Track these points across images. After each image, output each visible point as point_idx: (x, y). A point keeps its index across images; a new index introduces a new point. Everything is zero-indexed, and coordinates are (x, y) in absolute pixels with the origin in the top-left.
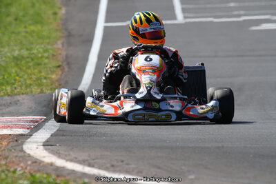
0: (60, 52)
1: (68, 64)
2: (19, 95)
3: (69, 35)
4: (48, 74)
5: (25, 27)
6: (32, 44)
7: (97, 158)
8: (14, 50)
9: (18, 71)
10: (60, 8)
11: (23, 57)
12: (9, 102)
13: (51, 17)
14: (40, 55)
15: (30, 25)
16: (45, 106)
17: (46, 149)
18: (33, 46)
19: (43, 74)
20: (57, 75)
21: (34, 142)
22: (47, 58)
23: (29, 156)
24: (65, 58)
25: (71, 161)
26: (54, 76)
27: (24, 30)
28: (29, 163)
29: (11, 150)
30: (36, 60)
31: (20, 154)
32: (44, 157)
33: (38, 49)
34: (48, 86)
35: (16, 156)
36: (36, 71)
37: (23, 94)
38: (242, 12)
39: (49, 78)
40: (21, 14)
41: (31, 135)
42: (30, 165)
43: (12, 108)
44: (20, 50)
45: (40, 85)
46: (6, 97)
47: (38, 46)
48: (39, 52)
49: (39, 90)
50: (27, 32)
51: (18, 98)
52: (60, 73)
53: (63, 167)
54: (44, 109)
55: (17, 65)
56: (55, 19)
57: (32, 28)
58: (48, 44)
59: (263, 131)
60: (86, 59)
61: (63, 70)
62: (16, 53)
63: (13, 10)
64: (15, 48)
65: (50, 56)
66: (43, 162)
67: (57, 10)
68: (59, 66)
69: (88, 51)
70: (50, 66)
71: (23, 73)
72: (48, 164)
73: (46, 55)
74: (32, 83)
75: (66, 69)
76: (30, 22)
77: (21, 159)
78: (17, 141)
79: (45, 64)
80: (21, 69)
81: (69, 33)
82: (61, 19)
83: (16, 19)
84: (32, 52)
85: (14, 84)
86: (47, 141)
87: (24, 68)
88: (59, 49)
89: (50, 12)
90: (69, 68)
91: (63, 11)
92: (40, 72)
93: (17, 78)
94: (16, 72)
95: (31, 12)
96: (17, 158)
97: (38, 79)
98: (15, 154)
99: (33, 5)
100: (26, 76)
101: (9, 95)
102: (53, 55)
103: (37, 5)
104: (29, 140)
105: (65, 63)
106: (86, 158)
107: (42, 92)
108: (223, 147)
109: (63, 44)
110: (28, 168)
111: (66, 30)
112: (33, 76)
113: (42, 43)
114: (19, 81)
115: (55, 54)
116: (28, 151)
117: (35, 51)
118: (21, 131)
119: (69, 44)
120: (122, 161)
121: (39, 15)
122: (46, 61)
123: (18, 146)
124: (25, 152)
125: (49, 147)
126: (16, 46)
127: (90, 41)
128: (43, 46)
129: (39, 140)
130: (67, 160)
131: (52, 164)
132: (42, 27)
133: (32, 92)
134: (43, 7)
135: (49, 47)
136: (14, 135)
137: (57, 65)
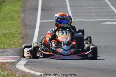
0: (22, 32)
1: (26, 36)
2: (6, 48)
3: (25, 25)
4: (18, 40)
5: (7, 22)
6: (11, 28)
7: (48, 71)
8: (3, 31)
9: (5, 39)
10: (21, 14)
11: (7, 34)
12: (3, 51)
13: (18, 17)
14: (14, 33)
15: (9, 21)
16: (18, 53)
17: (26, 67)
18: (11, 29)
19: (16, 40)
20: (21, 41)
21: (20, 65)
22: (17, 34)
23: (19, 70)
24: (24, 34)
25: (37, 72)
26: (20, 41)
27: (6, 23)
28: (20, 72)
29: (11, 68)
30: (12, 35)
31: (15, 69)
32: (26, 70)
33: (13, 30)
34: (18, 45)
35: (14, 70)
36: (13, 39)
37: (8, 48)
38: (97, 17)
39: (18, 42)
40: (5, 16)
41: (18, 62)
42: (21, 73)
43: (5, 54)
44: (5, 31)
45: (15, 45)
46: (1, 49)
47: (13, 29)
48: (13, 32)
49: (15, 47)
50: (8, 24)
51: (7, 50)
52: (23, 40)
53: (35, 74)
54: (18, 54)
55: (5, 37)
56: (19, 19)
57: (10, 22)
58: (17, 28)
59: (113, 63)
60: (33, 35)
61: (24, 39)
62: (4, 32)
63: (1, 14)
64: (3, 30)
65: (18, 33)
66: (26, 72)
67: (20, 15)
68: (22, 37)
69: (34, 32)
70: (18, 37)
71: (7, 40)
72: (28, 73)
73: (16, 33)
74: (11, 44)
75: (25, 39)
76: (9, 20)
77: (16, 71)
78: (13, 64)
79: (16, 36)
80: (6, 38)
81: (26, 24)
82: (22, 19)
83: (3, 18)
84: (11, 32)
85: (4, 44)
86: (25, 64)
87: (8, 38)
88: (22, 31)
89: (17, 16)
90: (26, 38)
91: (22, 15)
92: (14, 40)
93: (5, 42)
94: (4, 40)
95: (9, 15)
96: (15, 70)
97: (14, 42)
98: (13, 69)
99: (10, 13)
100: (9, 41)
101: (2, 49)
102: (20, 33)
103: (12, 13)
104: (17, 64)
105: (25, 36)
106: (43, 71)
107: (16, 47)
108: (99, 68)
109: (23, 29)
110: (20, 74)
111: (24, 23)
112: (12, 41)
113: (14, 28)
114: (6, 43)
115: (20, 32)
116: (18, 68)
117: (12, 31)
118: (13, 61)
119: (26, 29)
120: (59, 72)
121: (12, 17)
122: (17, 35)
123: (14, 66)
124: (17, 68)
125: (27, 67)
126: (3, 29)
127: (34, 28)
128: (15, 29)
129: (22, 64)
130: (36, 72)
131: (29, 73)
132: (14, 22)
133: (12, 47)
134: (14, 14)
135: (18, 30)
136: (11, 62)
137: (21, 37)
